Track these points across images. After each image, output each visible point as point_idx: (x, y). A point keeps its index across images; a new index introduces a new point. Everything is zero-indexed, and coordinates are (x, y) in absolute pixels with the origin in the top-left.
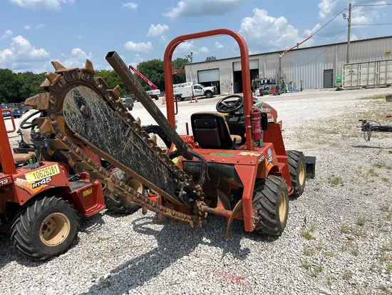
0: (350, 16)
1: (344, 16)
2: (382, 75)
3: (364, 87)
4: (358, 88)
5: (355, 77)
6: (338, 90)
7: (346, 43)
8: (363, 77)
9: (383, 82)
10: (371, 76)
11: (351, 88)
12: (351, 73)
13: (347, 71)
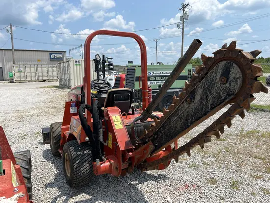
0: (11, 32)
1: (8, 31)
2: (40, 74)
3: (30, 81)
4: (25, 81)
5: (22, 74)
6: (12, 82)
7: (11, 50)
8: (28, 74)
9: (41, 78)
10: (33, 74)
11: (21, 82)
12: (19, 71)
13: (16, 70)
